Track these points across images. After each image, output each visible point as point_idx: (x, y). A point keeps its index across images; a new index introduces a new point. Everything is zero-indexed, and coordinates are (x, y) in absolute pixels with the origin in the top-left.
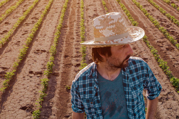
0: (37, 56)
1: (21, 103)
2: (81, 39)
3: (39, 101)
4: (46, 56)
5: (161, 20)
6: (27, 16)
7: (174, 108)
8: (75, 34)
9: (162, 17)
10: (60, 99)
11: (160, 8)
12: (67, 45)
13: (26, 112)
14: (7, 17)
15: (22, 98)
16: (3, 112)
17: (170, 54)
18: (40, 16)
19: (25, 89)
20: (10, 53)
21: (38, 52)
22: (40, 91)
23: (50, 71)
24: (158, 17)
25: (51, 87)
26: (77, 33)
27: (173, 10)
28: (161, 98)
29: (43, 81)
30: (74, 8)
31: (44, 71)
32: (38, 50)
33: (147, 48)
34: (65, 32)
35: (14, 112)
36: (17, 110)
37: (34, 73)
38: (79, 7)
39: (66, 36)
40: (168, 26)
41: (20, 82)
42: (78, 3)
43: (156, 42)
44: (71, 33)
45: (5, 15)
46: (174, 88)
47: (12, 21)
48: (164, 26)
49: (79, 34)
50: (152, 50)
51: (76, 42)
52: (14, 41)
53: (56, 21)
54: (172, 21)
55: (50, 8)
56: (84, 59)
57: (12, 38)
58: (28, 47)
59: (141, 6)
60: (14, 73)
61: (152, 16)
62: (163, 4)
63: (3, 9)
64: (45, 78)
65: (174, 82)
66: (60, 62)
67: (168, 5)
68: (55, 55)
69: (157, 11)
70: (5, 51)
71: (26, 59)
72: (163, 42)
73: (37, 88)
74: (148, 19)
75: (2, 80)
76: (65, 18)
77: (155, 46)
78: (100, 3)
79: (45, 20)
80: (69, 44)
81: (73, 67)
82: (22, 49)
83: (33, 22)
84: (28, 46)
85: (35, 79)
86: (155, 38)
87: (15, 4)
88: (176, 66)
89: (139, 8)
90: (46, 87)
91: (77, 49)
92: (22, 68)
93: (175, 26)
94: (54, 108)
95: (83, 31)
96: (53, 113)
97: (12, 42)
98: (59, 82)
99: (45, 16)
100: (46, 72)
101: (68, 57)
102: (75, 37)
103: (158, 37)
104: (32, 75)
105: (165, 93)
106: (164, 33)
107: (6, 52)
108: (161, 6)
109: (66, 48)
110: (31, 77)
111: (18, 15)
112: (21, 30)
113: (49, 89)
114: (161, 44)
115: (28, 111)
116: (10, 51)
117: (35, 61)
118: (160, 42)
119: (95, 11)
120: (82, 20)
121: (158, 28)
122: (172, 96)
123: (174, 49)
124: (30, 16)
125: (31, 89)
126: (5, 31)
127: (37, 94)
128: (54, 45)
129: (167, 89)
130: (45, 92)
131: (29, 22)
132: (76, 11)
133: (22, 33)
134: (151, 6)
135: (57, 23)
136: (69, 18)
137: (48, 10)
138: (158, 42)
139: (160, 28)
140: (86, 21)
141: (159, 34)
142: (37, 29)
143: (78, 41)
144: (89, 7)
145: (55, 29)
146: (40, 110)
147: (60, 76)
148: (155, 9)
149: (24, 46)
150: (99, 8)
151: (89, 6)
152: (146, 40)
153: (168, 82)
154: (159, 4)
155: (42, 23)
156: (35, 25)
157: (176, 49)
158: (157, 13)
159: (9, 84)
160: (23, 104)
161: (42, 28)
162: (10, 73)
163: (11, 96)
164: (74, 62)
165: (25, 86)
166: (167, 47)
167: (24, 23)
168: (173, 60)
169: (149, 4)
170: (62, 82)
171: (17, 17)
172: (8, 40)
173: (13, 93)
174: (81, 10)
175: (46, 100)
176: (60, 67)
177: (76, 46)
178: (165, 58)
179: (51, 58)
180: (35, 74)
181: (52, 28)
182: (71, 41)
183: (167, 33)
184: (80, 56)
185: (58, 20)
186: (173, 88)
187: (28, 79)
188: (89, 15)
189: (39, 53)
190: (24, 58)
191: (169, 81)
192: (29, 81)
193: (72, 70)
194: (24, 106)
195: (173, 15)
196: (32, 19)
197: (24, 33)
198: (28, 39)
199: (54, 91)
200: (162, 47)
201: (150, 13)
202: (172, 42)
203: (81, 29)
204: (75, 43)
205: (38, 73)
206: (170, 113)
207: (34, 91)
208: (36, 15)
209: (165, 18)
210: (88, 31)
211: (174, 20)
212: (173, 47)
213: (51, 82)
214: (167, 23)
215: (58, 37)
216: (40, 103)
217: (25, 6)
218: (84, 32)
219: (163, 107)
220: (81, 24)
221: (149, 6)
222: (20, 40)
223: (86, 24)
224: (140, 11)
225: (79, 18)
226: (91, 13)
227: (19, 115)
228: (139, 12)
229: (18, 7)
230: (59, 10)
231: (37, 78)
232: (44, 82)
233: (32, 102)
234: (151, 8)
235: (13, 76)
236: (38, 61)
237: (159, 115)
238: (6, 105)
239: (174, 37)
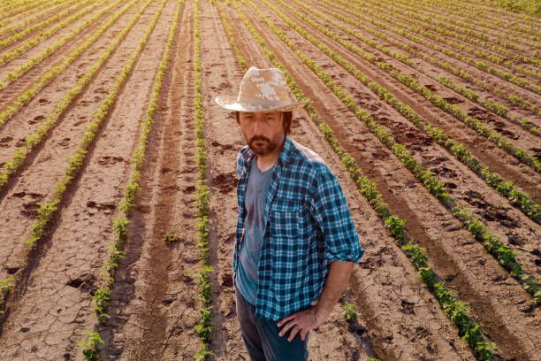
0: (106, 170)
1: (70, 272)
2: (196, 135)
3: (108, 268)
4: (124, 170)
5: (359, 96)
6: (86, 87)
7: (397, 282)
8: (183, 124)
9: (361, 88)
10: (154, 262)
11: (357, 72)
12: (167, 147)
13: (79, 291)
14: (44, 87)
15: (72, 261)
16: (30, 291)
17: (382, 166)
18: (112, 87)
19: (77, 240)
20: (47, 163)
21: (106, 161)
22: (111, 247)
23: (131, 202)
24: (353, 89)
25: (134, 236)
26: (187, 121)
27: (383, 75)
28: (368, 261)
29: (116, 223)
30: (181, 71)
31: (119, 201)
32: (106, 158)
33: (332, 153)
34: (164, 120)
35: (54, 291)
36: (61, 286)
37: (98, 206)
38: (192, 69)
39: (164, 128)
40: (374, 108)
41: (68, 226)
42: (190, 61)
43: (352, 141)
44: (175, 123)
45: (40, 85)
46: (393, 239)
47: (53, 96)
48: (366, 107)
49: (191, 123)
50: (344, 159)
51: (186, 141)
52: (57, 137)
53: (145, 97)
54: (382, 98)
55: (132, 70)
56: (204, 177)
57: (54, 132)
58: (86, 152)
59: (317, 66)
60: (55, 206)
61: (340, 87)
62: (360, 63)
63: (36, 72)
64: (120, 218)
65: (394, 226)
66: (153, 183)
67: (372, 65)
68: (142, 168)
69: (350, 76)
70: (37, 159)
71: (81, 175)
72: (365, 141)
73: (105, 238)
74: (332, 94)
75: (30, 222)
76: (162, 92)
77: (350, 149)
78: (233, 60)
79: (122, 96)
80: (171, 146)
81: (180, 193)
82: (73, 155)
83: (98, 99)
84: (87, 149)
85: (101, 219)
86: (349, 132)
87: (61, 62)
88: (395, 191)
89: (313, 70)
90: (123, 237)
91: (187, 154)
92: (73, 195)
93: (388, 107)
94: (140, 283)
95: (200, 118)
96: (138, 294)
97: (53, 141)
98: (149, 226)
99: (122, 86)
100: (123, 204)
101: (170, 173)
102: (183, 130)
103: (354, 130)
104: (94, 210)
105: (375, 250)
106: (367, 122)
107: (39, 162)
108: (358, 67)
109: (164, 153)
110: (91, 215)
111: (67, 84)
112: (73, 115)
113: (129, 241)
114: (360, 146)
115: (84, 289)
116: (49, 158)
117: (101, 181)
118: (359, 141)
119: (223, 76)
120: (196, 94)
121: (354, 112)
122: (390, 256)
123: (388, 155)
124: (91, 86)
125: (92, 241)
126: (39, 118)
127: (103, 252)
128: (141, 147)
129: (380, 242)
130: (120, 247)
131: (88, 100)
132: (185, 77)
133: (75, 122)
134: (338, 66)
135: (147, 101)
136: (171, 91)
137: (128, 75)
138: (355, 140)
139: (357, 113)
140: (206, 97)
141: (356, 125)
142: (106, 113)
143: (189, 139)
144: (212, 69)
145: (141, 112)
146: (111, 287)
147: (153, 213)
148: (346, 72)
149: (78, 148)
150: (232, 71)
151: (212, 66)
152: (330, 136)
153: (379, 225)
154: (354, 63)
155: (115, 100)
156: (102, 105)
157: (392, 156)
158: (350, 81)
159: (44, 229)
160: (74, 274)
161: (116, 111)
162: (47, 205)
163: (47, 257)
164: (181, 183)
165: (79, 235)
166: (374, 150)
167: (79, 101)
168: (388, 178)
169: (332, 63)
170: (156, 226)
171: (65, 89)
172: (46, 137)
173: (53, 250)
174: (195, 74)
175: (121, 266)
176: (152, 193)
177: (186, 149)
178: (372, 174)
179: (133, 173)
180: (99, 209)
181: (137, 112)
182: (175, 138)
183: (373, 123)
184: (193, 169)
185: (148, 95)
186: (391, 239)
187: (85, 220)
188: (211, 85)
189: (109, 165)
190: (77, 173)
191: (383, 224)
192: (87, 222)
193: (178, 201)
194: (76, 278)
195: (383, 85)
196: (96, 92)
197: (78, 121)
198: (87, 133)
199: (141, 245)
200: (364, 150)
201: (335, 82)
202: (385, 141)
203: (196, 113)
204: (184, 142)
205: (105, 207)
206: (387, 293)
207: (98, 246)
208: (103, 84)
209: (368, 91)
210: (210, 118)
211: (385, 95)
212: (387, 151)
213: (133, 226)
214: (372, 102)
215: (148, 131)
216: (109, 271)
217: (81, 66)
218: (203, 121)
219: (371, 282)
220: (196, 102)
221: (334, 66)
222: (71, 135)
223: (205, 103)
224: (316, 76)
225: (190, 91)
226: (216, 80)
227: (64, 299)
228: (313, 79)
229: (67, 68)
230: (150, 75)
231: (104, 217)
232: (120, 227)
233: (93, 270)
234: (337, 70)
235: (54, 212)
236: (105, 180)
237: (365, 298)
238: (37, 276)
239: (388, 129)
